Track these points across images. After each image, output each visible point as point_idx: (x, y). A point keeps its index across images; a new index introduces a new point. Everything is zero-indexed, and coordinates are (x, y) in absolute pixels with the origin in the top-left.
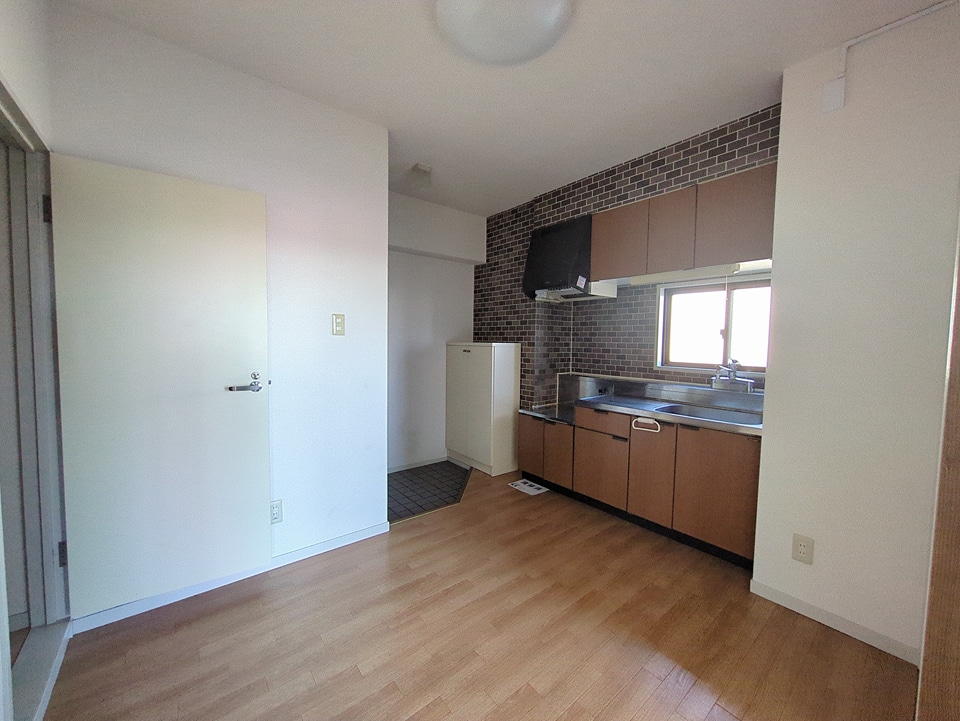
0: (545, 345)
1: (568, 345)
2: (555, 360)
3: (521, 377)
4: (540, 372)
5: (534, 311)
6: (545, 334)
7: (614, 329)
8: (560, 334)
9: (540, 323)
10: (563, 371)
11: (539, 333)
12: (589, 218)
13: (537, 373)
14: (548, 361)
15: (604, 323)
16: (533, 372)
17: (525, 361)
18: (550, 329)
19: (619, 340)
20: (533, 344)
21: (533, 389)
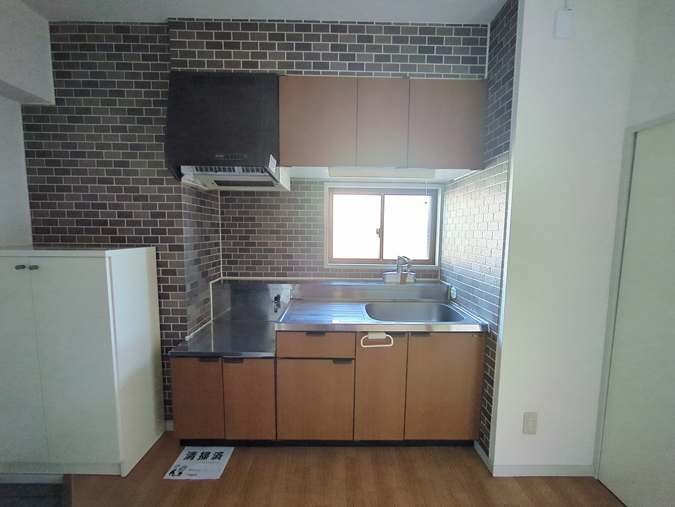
0: (196, 247)
1: (217, 244)
2: (208, 266)
3: (160, 296)
4: (193, 285)
5: (179, 199)
6: (196, 232)
7: (278, 226)
8: (210, 232)
9: (189, 216)
10: (215, 277)
11: (188, 231)
12: (274, 79)
13: (188, 289)
14: (200, 268)
15: (265, 220)
16: (183, 288)
17: (164, 272)
18: (200, 224)
19: (285, 238)
20: (181, 248)
21: (184, 312)
